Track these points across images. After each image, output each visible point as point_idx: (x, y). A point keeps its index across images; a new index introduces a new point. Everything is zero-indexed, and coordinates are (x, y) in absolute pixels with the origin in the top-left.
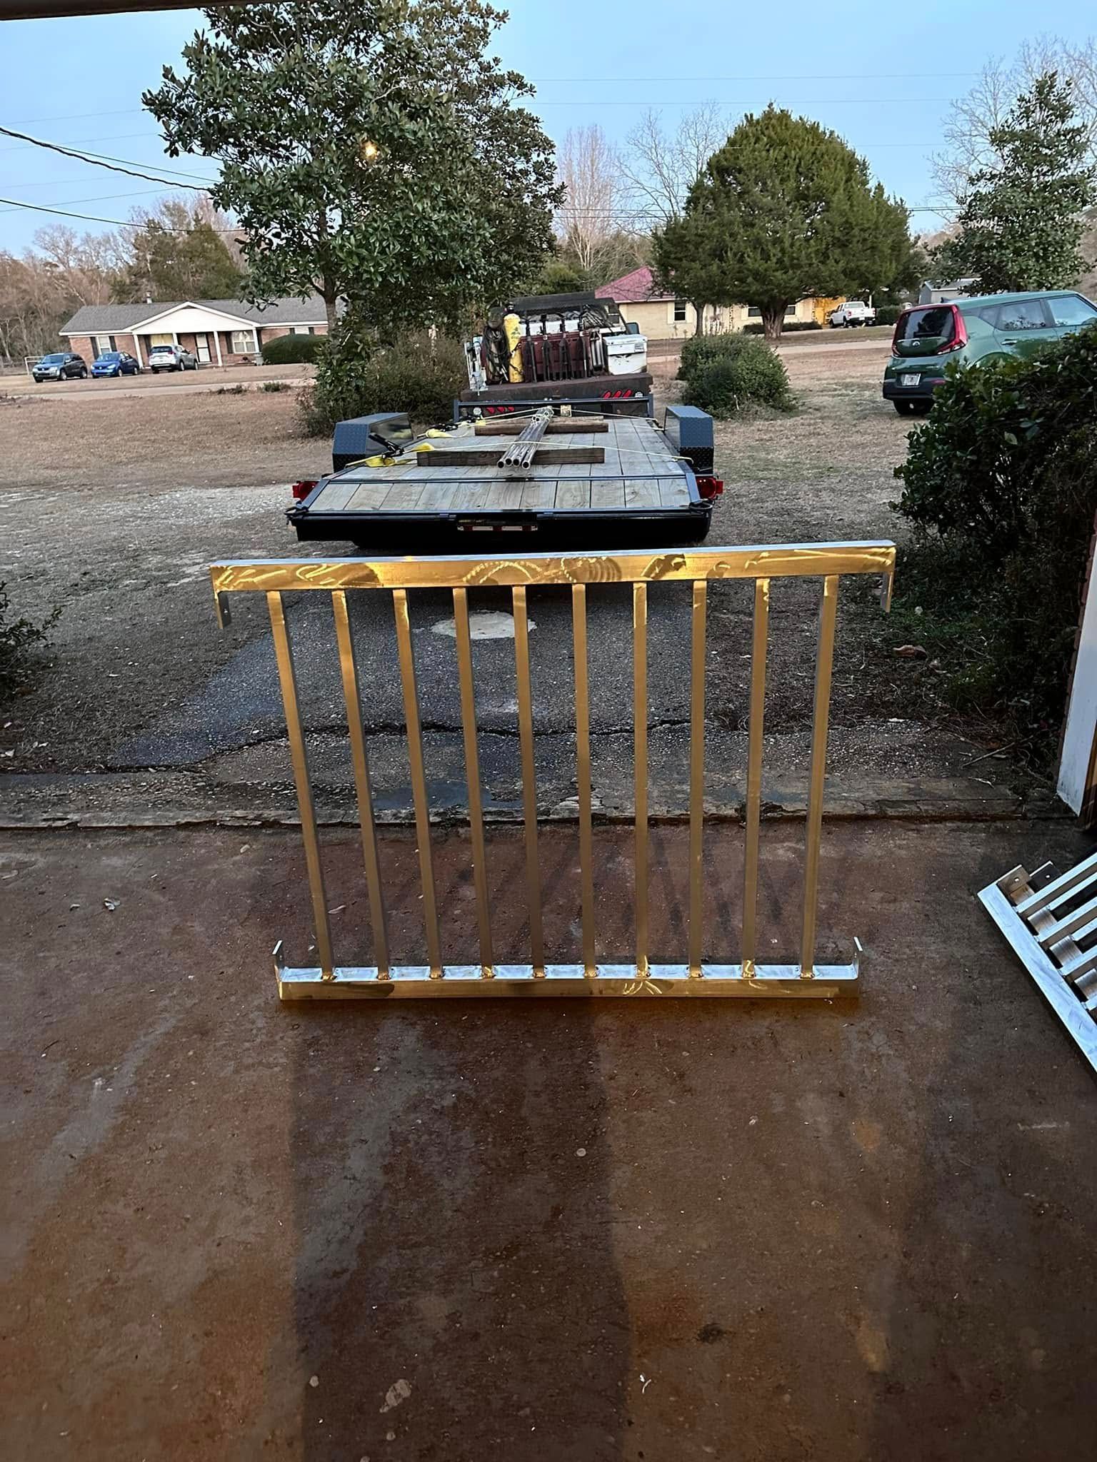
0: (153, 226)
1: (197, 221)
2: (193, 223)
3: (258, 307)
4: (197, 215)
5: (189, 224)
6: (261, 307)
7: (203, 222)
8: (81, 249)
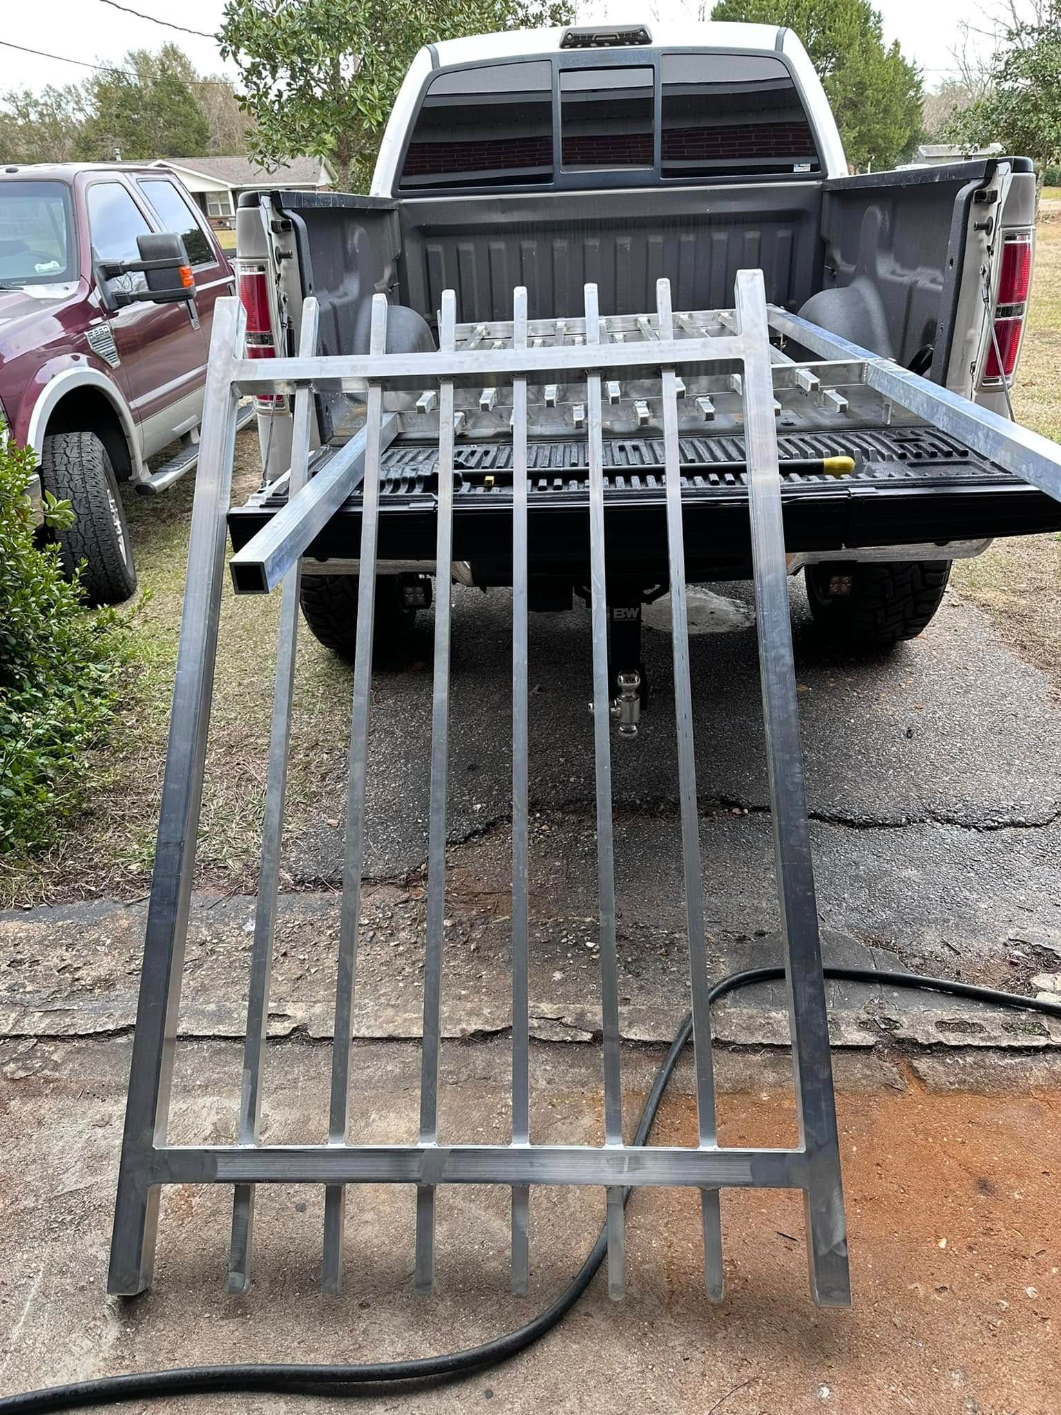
0: (119, 75)
1: (164, 71)
2: (159, 73)
3: (268, 169)
4: (163, 64)
5: (155, 74)
6: (271, 169)
7: (170, 72)
8: (42, 101)
